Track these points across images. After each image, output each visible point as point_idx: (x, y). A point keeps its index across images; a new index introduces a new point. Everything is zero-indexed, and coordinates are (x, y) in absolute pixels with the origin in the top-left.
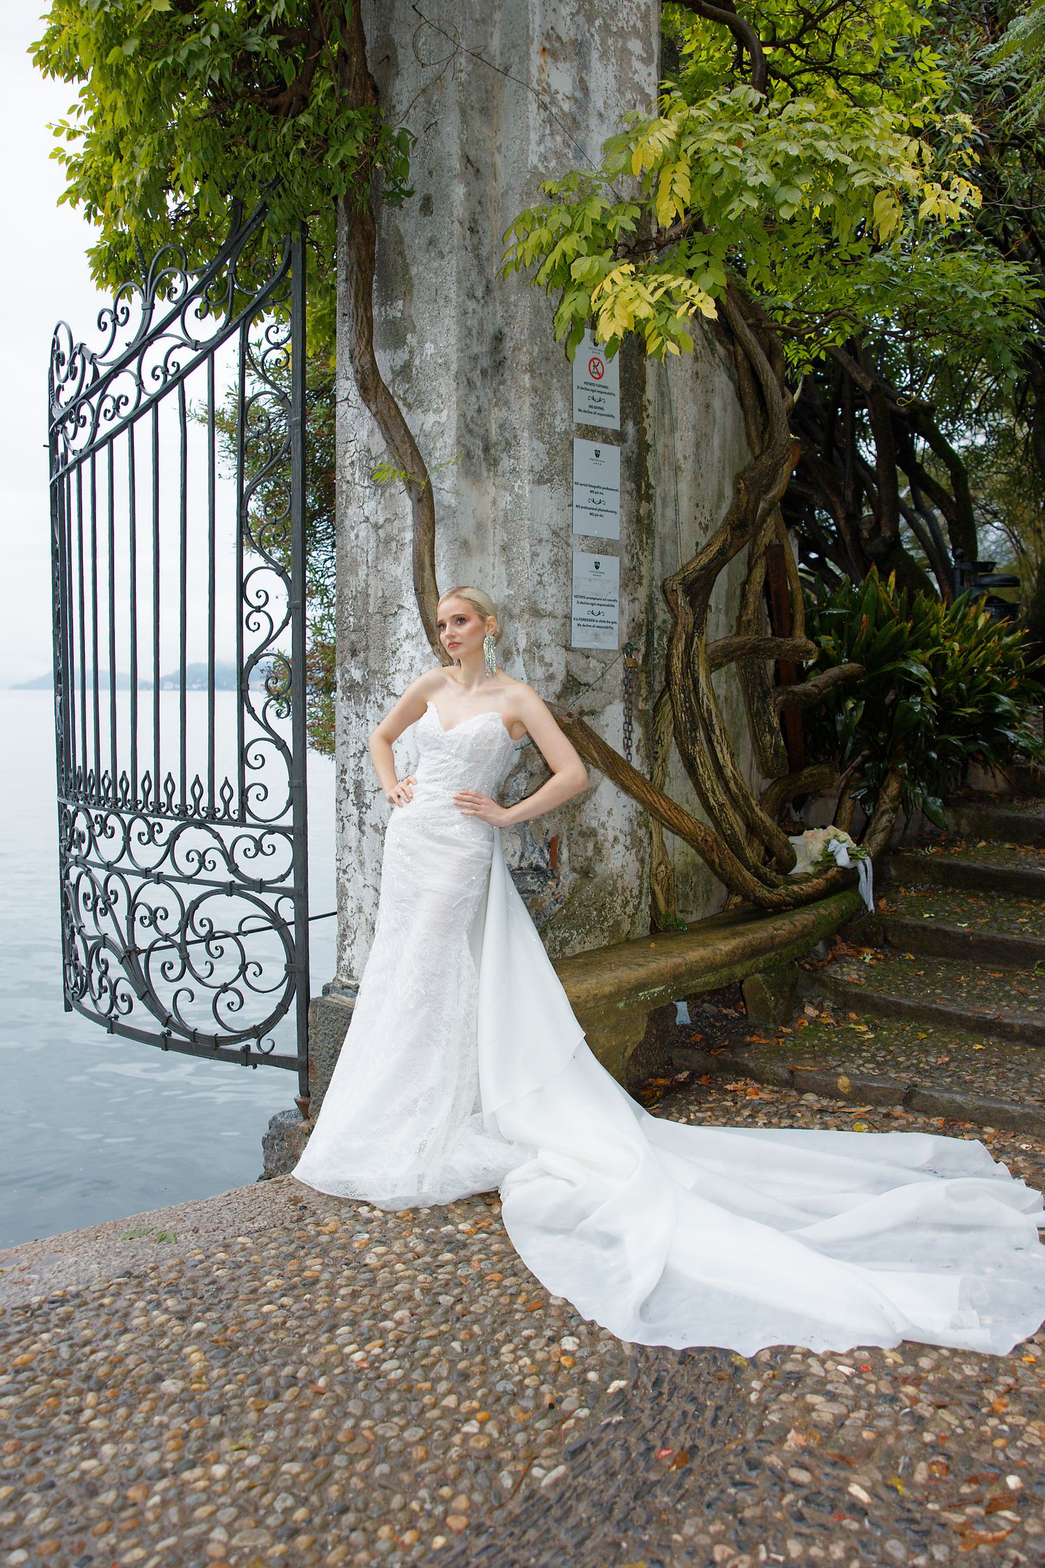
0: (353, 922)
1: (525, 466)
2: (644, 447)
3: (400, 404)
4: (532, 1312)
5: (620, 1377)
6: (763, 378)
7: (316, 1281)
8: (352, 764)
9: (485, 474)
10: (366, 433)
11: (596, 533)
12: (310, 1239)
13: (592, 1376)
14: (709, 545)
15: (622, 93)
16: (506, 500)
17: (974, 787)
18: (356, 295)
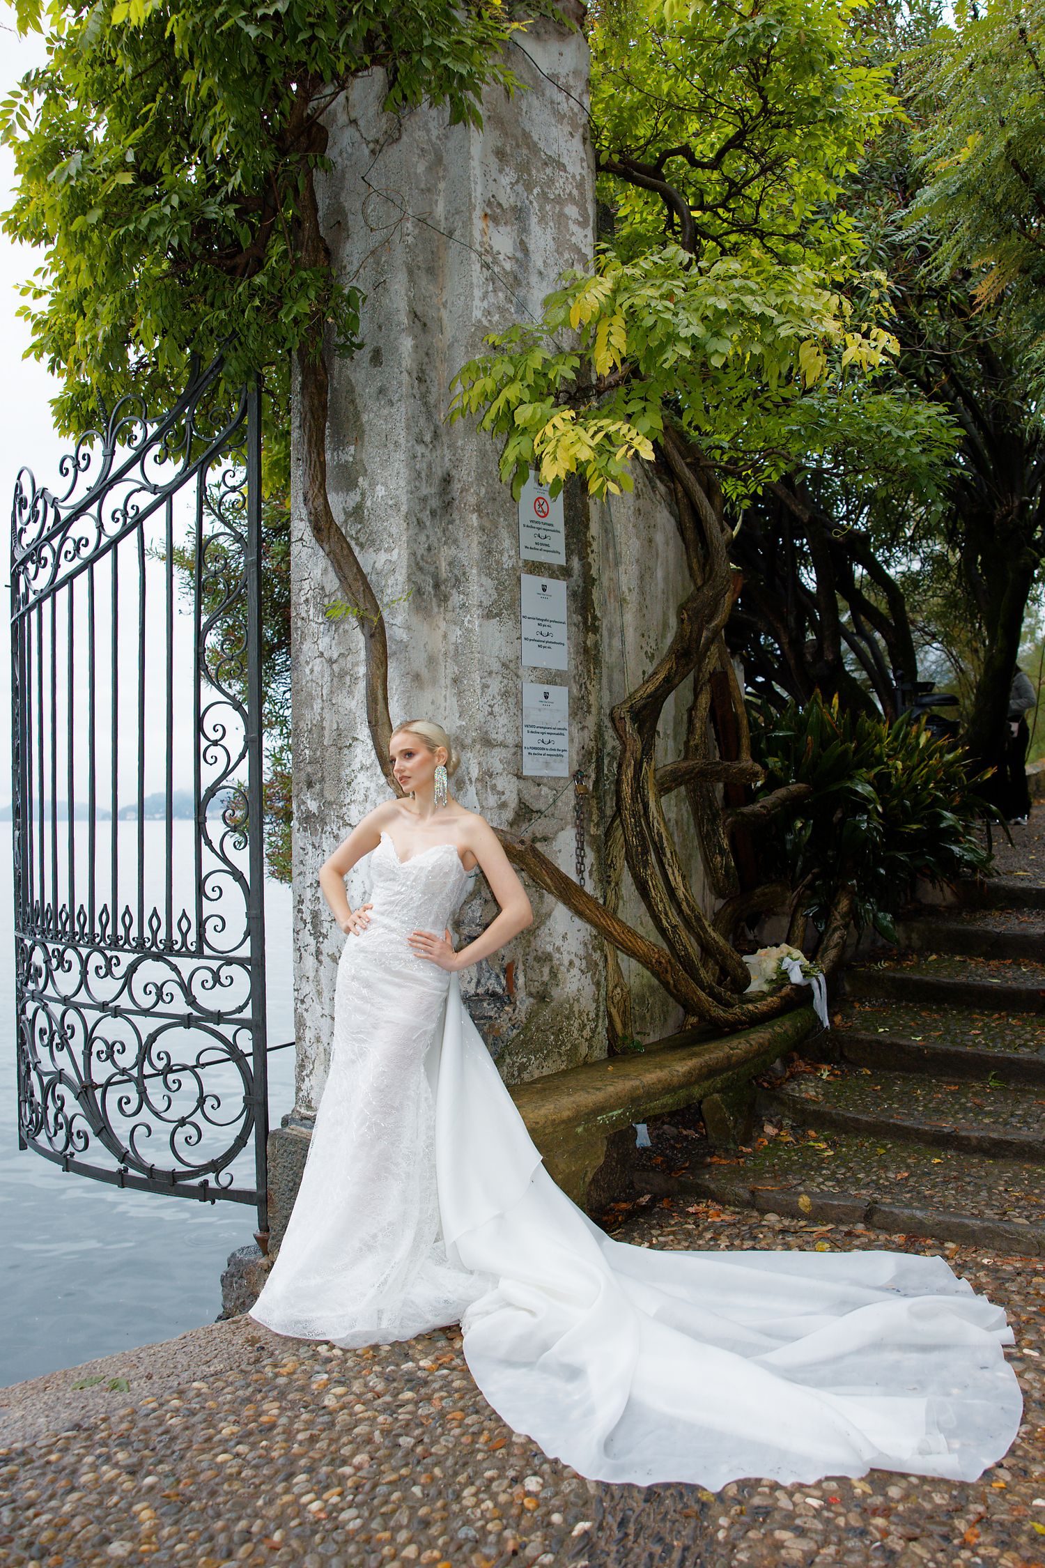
0: (311, 1052)
1: (473, 601)
2: (589, 581)
3: (353, 544)
4: (495, 1451)
5: (585, 1518)
6: (703, 512)
7: (273, 1426)
8: (308, 894)
9: (436, 610)
10: (320, 572)
11: (544, 664)
12: (267, 1382)
13: (556, 1518)
14: (655, 673)
15: (561, 254)
16: (456, 634)
17: (924, 901)
18: (310, 442)
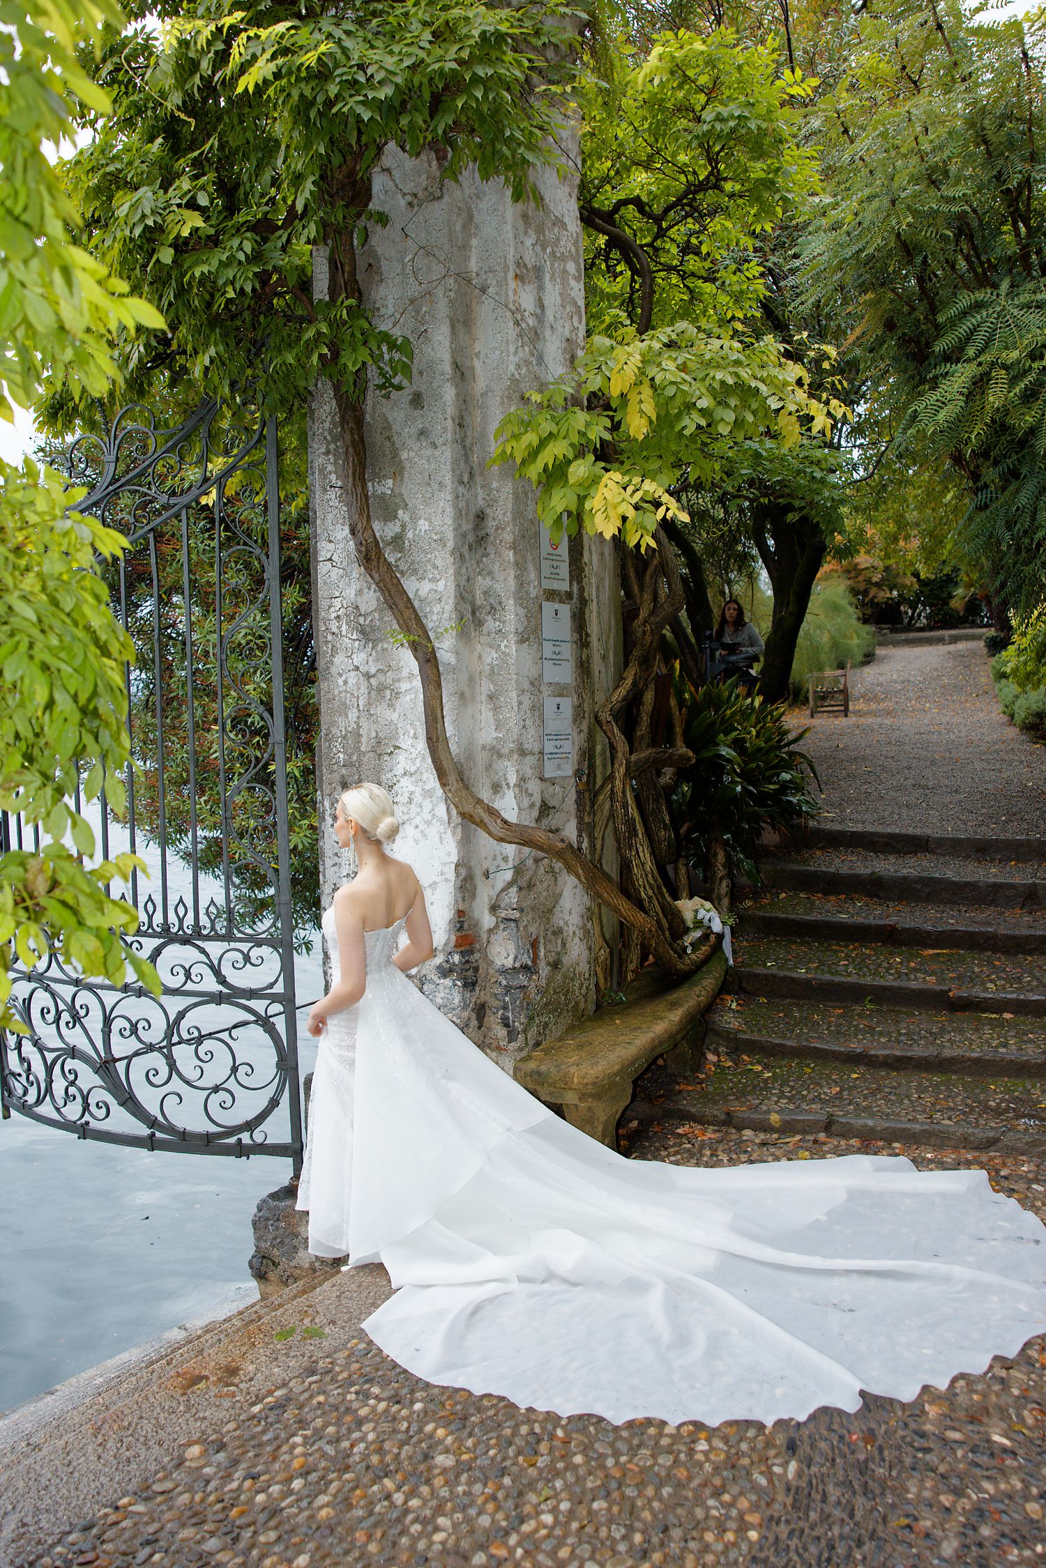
1: (509, 627)
2: (583, 602)
3: (397, 572)
9: (474, 634)
10: (353, 593)
11: (556, 680)
14: (624, 678)
15: (564, 307)
16: (491, 656)
